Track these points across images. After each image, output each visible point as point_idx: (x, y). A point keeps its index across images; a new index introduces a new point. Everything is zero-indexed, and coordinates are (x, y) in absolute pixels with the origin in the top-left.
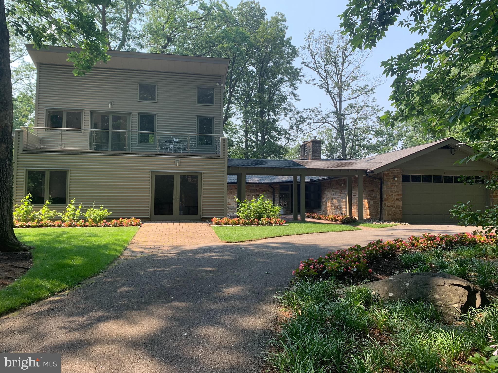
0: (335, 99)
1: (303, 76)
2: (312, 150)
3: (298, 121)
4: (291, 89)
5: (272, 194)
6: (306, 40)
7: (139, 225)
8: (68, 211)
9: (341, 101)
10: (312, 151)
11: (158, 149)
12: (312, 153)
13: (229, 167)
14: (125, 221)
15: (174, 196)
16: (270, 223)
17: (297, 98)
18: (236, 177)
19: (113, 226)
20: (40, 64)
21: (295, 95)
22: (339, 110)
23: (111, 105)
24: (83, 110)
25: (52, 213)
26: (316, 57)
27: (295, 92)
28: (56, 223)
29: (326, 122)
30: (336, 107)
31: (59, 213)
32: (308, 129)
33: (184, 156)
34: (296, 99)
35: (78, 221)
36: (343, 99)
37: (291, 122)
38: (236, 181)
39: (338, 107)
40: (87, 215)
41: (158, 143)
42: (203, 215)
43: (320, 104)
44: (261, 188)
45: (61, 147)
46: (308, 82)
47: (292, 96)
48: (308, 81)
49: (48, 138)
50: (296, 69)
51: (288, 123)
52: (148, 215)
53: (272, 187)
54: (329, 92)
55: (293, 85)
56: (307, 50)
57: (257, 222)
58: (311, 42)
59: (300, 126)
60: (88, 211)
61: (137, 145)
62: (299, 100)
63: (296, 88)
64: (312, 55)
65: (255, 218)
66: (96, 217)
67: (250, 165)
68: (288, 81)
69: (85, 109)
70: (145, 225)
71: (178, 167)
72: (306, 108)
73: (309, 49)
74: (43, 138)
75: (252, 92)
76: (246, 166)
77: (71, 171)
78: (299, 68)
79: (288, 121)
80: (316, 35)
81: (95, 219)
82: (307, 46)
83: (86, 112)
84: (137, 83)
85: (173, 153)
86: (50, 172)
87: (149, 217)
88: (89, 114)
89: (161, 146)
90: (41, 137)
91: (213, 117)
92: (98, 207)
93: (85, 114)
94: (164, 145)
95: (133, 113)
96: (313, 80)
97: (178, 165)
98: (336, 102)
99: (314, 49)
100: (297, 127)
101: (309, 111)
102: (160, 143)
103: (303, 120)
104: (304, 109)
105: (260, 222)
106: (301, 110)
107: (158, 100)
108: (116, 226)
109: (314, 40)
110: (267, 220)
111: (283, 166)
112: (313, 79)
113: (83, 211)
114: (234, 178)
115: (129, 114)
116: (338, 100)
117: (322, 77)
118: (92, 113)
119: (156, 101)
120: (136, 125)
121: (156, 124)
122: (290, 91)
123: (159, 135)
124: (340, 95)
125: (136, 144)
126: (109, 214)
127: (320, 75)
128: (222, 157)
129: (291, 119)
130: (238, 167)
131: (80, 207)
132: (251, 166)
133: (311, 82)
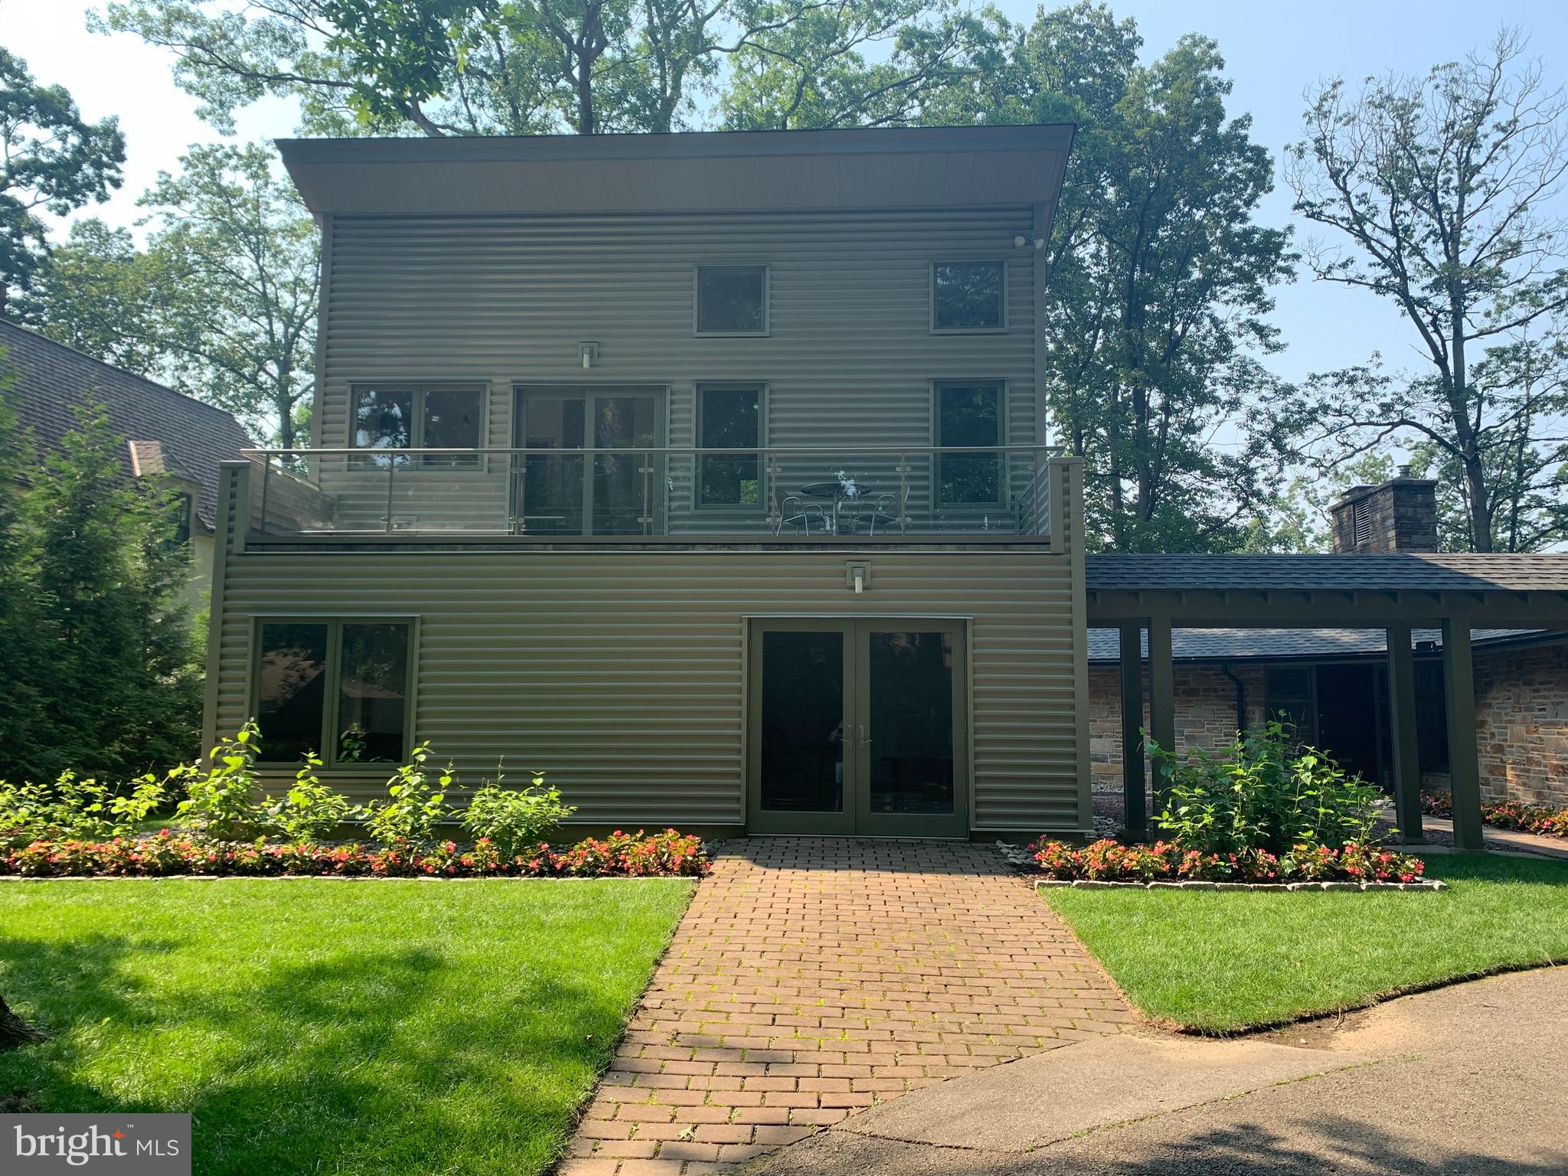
0: (1437, 331)
1: (1296, 257)
2: (1397, 519)
3: (1278, 426)
4: (1245, 312)
5: (1231, 707)
6: (1309, 122)
7: (693, 870)
8: (395, 799)
9: (1459, 339)
10: (1398, 526)
11: (775, 519)
12: (1398, 535)
13: (1091, 594)
14: (638, 848)
15: (847, 725)
16: (1337, 874)
17: (1272, 340)
18: (1113, 635)
19: (581, 873)
20: (336, 218)
21: (1261, 331)
22: (1452, 370)
23: (591, 357)
24: (483, 385)
25: (335, 806)
26: (1352, 183)
27: (1263, 319)
28: (342, 852)
29: (1403, 422)
30: (1441, 361)
31: (358, 808)
32: (1338, 451)
33: (887, 545)
34: (1267, 346)
35: (431, 842)
36: (1467, 330)
37: (1257, 427)
38: (1116, 655)
39: (1450, 363)
40: (473, 814)
41: (774, 503)
42: (978, 816)
43: (1378, 355)
44: (1185, 683)
45: (389, 527)
46: (1325, 274)
47: (1252, 336)
48: (1324, 269)
49: (364, 497)
50: (1270, 234)
51: (1246, 434)
52: (737, 812)
53: (1232, 677)
54: (1411, 304)
55: (1253, 296)
56: (1311, 157)
57: (1271, 867)
58: (1330, 127)
59: (1293, 442)
60: (477, 800)
61: (693, 511)
62: (1277, 347)
63: (1265, 307)
64: (1335, 175)
65: (1257, 842)
66: (509, 831)
67: (1191, 583)
68: (1235, 280)
69: (496, 380)
70: (721, 866)
71: (859, 597)
72: (1319, 373)
73: (1322, 151)
74: (340, 497)
75: (1095, 337)
76: (1171, 583)
77: (423, 621)
78: (1279, 229)
79: (1241, 426)
80: (1348, 101)
81: (502, 837)
82: (1311, 144)
83: (496, 389)
84: (689, 265)
85: (836, 538)
86: (346, 629)
87: (738, 820)
88: (510, 398)
89: (787, 510)
90: (334, 493)
91: (1002, 382)
92: (518, 782)
93: (495, 398)
94: (799, 508)
95: (675, 386)
96: (1344, 265)
97: (858, 589)
98: (1443, 341)
99: (1342, 149)
100: (1279, 446)
101: (1331, 380)
102: (780, 499)
103: (1303, 419)
104: (1313, 377)
105: (1287, 864)
106: (1297, 379)
107: (772, 326)
108: (590, 871)
109: (1338, 120)
110: (1324, 855)
111: (1356, 583)
112: (1343, 260)
113: (459, 798)
114: (1105, 644)
115: (660, 389)
116: (1448, 333)
117: (1375, 252)
118: (521, 393)
119: (767, 333)
120: (689, 430)
121: (765, 426)
122: (1242, 320)
123: (778, 460)
124: (1458, 314)
125: (687, 508)
126: (565, 813)
127: (1370, 247)
128: (1057, 545)
129: (1253, 418)
130: (1135, 594)
131: (445, 781)
132: (1198, 584)
133: (1338, 273)
